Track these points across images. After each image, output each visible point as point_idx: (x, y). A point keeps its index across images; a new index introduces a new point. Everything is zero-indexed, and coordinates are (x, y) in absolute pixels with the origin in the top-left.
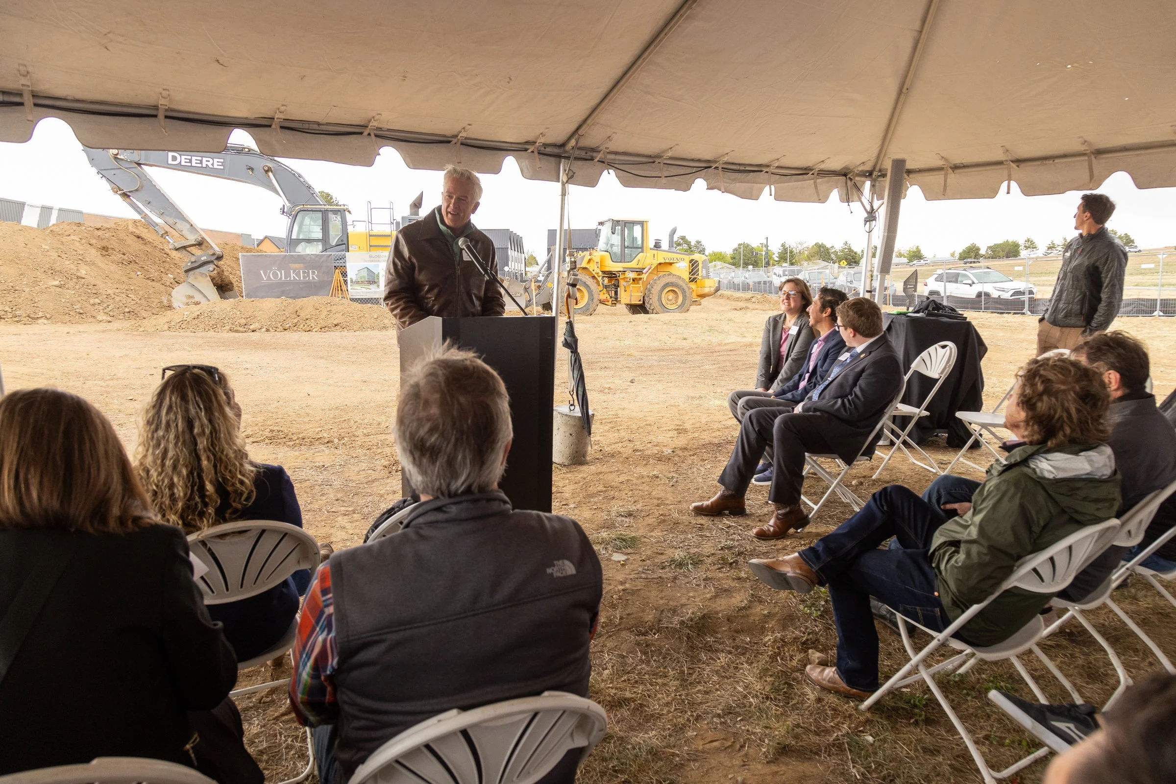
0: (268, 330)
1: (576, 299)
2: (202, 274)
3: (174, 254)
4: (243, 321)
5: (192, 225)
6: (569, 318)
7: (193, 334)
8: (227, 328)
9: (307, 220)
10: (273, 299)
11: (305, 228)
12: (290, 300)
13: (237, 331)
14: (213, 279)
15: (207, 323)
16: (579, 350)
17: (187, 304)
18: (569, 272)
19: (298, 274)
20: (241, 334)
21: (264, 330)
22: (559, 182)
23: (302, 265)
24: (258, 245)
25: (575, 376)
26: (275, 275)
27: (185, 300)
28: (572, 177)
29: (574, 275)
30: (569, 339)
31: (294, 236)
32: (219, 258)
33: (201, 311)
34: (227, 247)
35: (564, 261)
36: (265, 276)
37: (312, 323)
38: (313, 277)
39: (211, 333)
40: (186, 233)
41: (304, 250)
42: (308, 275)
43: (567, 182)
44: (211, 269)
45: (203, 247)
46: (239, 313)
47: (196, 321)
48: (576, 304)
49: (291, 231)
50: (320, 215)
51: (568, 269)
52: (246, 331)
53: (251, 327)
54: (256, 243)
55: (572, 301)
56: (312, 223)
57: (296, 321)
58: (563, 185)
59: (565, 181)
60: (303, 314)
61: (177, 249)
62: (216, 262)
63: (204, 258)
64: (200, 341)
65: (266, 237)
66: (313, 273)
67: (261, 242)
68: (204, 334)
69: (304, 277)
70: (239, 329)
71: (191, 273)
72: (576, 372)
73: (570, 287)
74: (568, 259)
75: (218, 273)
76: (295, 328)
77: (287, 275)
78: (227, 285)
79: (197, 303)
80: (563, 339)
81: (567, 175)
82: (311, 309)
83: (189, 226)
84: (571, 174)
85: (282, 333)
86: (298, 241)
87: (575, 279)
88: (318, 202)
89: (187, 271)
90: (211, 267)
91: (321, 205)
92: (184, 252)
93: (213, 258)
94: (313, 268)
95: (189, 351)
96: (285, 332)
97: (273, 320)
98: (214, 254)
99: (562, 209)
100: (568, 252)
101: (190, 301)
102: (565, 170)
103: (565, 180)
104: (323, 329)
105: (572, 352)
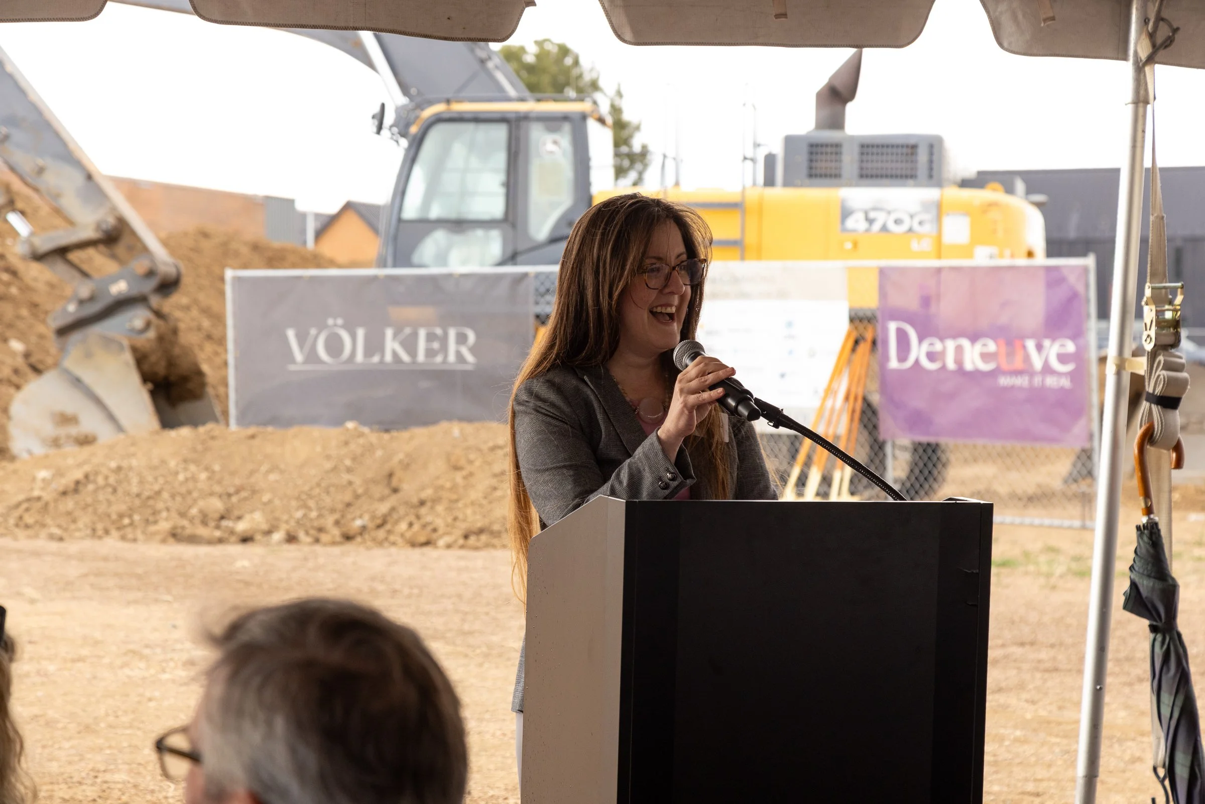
0: (291, 539)
1: (1178, 448)
2: (108, 342)
3: (36, 273)
4: (216, 505)
5: (89, 177)
6: (1149, 511)
7: (54, 546)
8: (164, 526)
9: (459, 150)
10: (316, 431)
11: (450, 181)
12: (372, 436)
13: (193, 540)
14: (140, 359)
15: (102, 508)
16: (1183, 624)
17: (56, 443)
18: (1153, 355)
19: (410, 345)
20: (203, 550)
21: (278, 536)
22: (1125, 58)
23: (428, 312)
24: (319, 234)
25: (1166, 711)
26: (335, 346)
27: (50, 429)
28: (1168, 42)
29: (1168, 367)
30: (1146, 586)
31: (411, 210)
32: (168, 286)
33: (87, 468)
34: (206, 244)
35: (1139, 315)
36: (301, 345)
37: (438, 517)
38: (459, 355)
39: (112, 544)
40: (72, 204)
41: (442, 258)
42: (444, 348)
43: (1151, 60)
44: (139, 323)
45: (120, 249)
46: (203, 476)
47: (69, 504)
48: (1179, 464)
49: (401, 191)
50: (500, 133)
51: (1149, 347)
52: (220, 541)
53: (241, 527)
54: (311, 228)
55: (1161, 457)
56: (474, 162)
57: (383, 508)
58: (1139, 69)
59: (1143, 55)
60: (410, 488)
61: (39, 257)
62: (155, 301)
63: (120, 288)
64: (73, 570)
65: (349, 207)
66: (462, 339)
67: (327, 224)
68: (88, 544)
69: (430, 353)
70: (202, 531)
71: (75, 337)
72: (1167, 698)
73: (1155, 409)
74: (1149, 313)
75: (161, 338)
76: (381, 534)
77: (374, 345)
78: (185, 379)
79: (86, 441)
80: (1126, 585)
81: (1152, 36)
82: (437, 467)
83: (78, 179)
84: (1163, 32)
85: (336, 550)
86: (425, 225)
87: (1170, 382)
88: (501, 89)
89: (63, 332)
90: (137, 318)
91: (509, 99)
92: (60, 267)
93: (148, 286)
94: (468, 321)
95: (32, 601)
96: (349, 547)
97: (311, 503)
98: (151, 273)
99: (1134, 147)
100: (1148, 292)
101: (63, 431)
102: (1146, 21)
103: (1144, 51)
104: (472, 540)
105: (1154, 629)
